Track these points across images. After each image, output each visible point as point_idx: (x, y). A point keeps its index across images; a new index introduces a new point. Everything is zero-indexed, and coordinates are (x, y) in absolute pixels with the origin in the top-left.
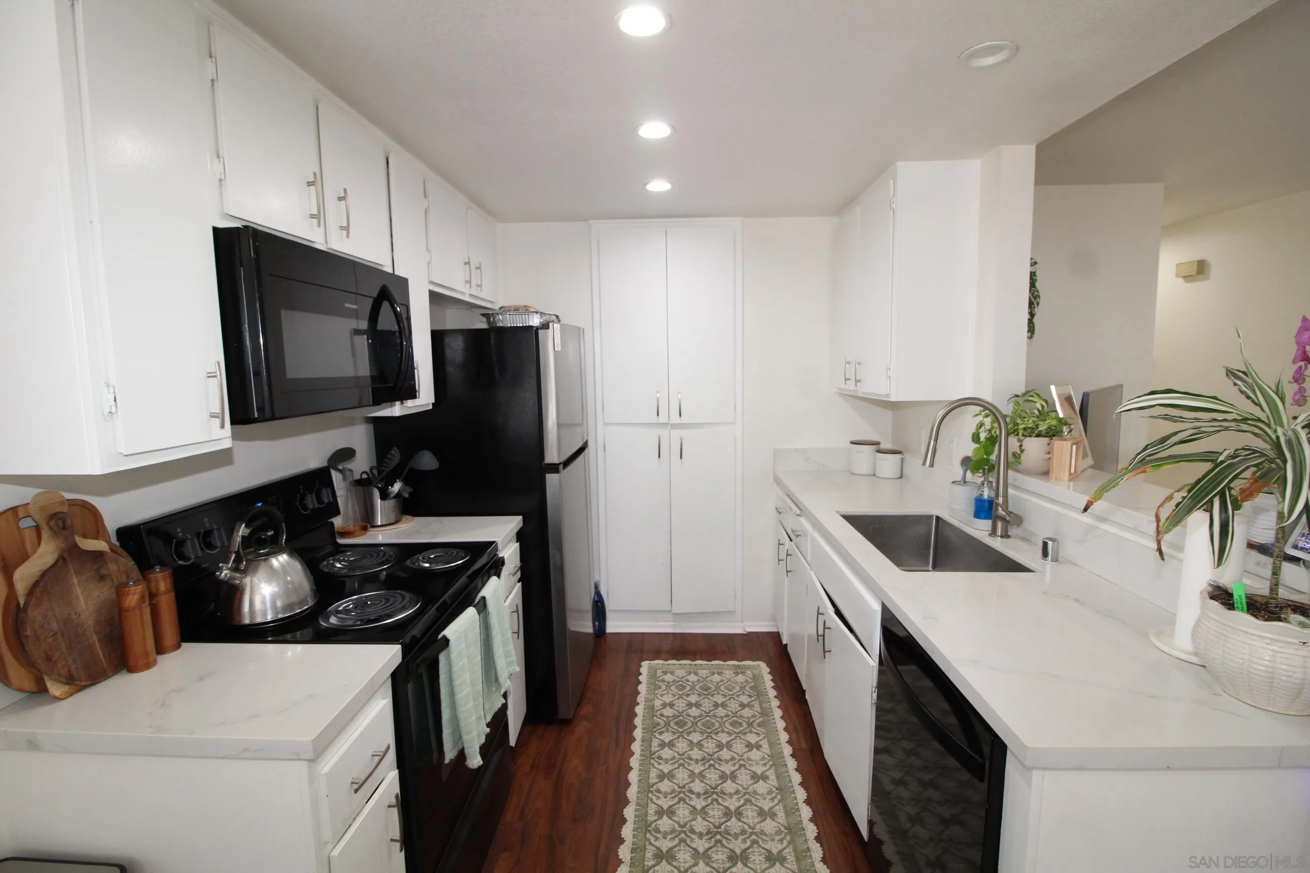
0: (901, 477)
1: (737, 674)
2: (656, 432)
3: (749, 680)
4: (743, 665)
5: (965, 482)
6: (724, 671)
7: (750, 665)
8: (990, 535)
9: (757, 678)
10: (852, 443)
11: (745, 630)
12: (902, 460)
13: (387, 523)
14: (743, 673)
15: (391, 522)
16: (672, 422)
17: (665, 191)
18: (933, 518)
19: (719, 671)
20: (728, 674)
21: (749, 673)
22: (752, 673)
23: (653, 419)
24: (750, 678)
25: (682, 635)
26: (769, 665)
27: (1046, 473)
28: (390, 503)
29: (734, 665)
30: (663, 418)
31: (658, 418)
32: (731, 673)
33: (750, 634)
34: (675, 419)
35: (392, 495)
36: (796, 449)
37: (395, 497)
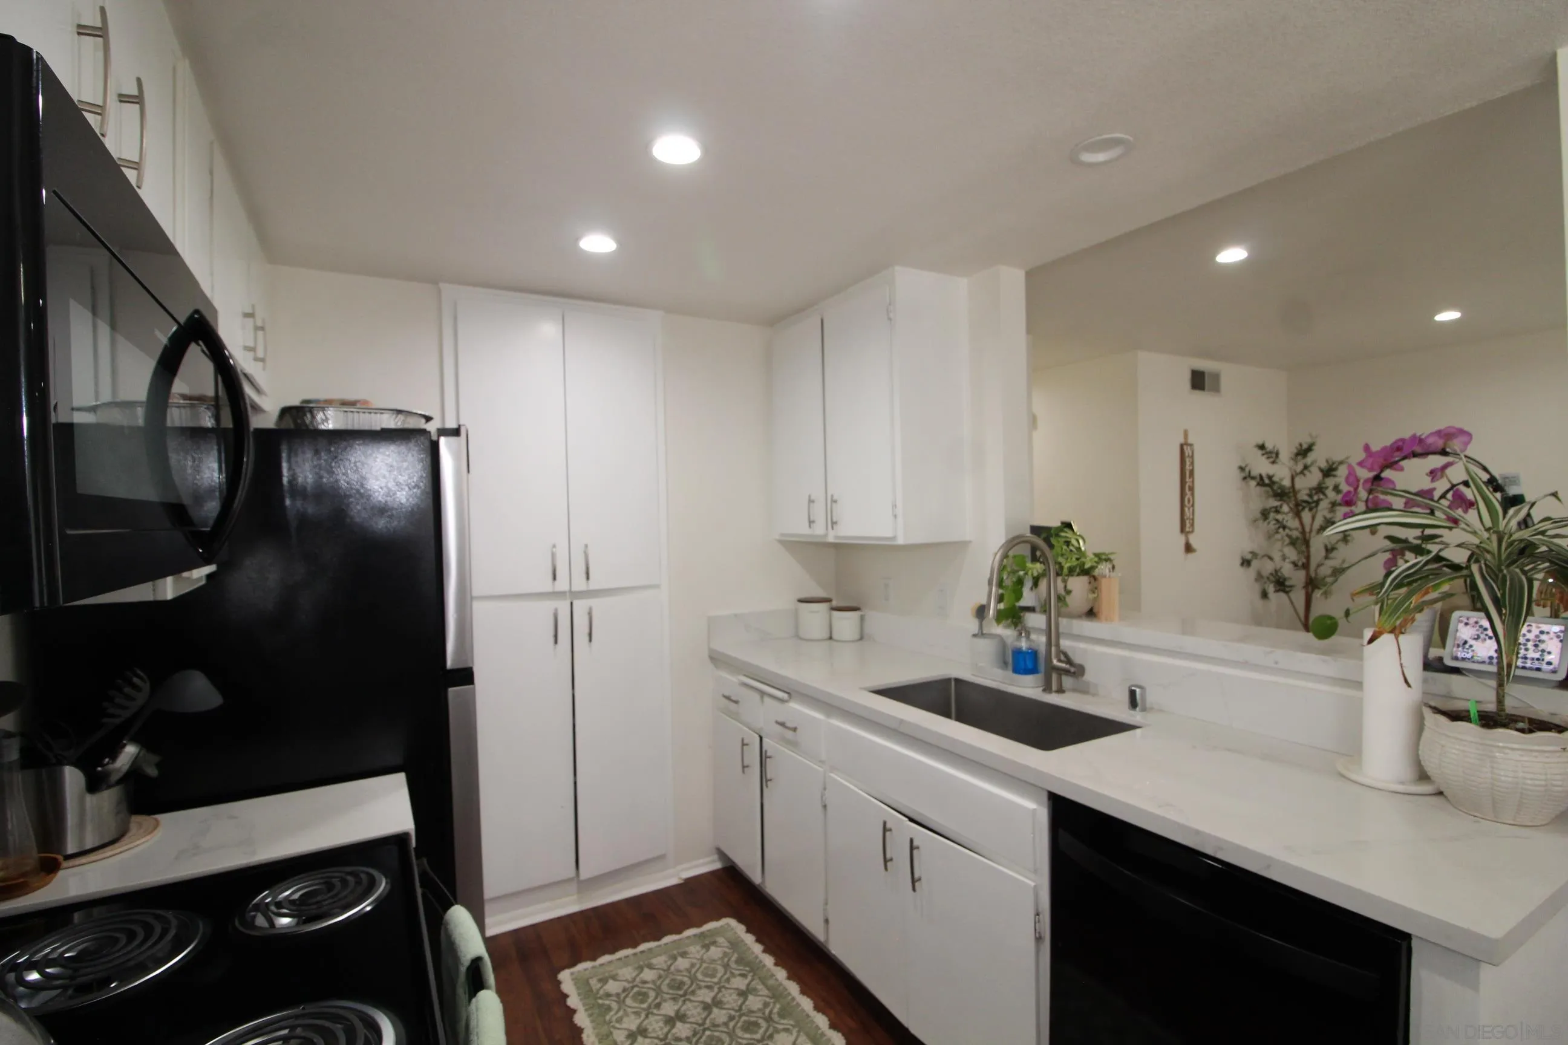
0: (861, 638)
1: (707, 947)
2: (549, 605)
3: (727, 950)
4: (709, 931)
5: (982, 634)
6: (687, 949)
7: (716, 929)
8: (1044, 690)
9: (735, 944)
10: (801, 601)
11: (680, 878)
12: (862, 618)
13: (97, 844)
14: (714, 943)
15: (106, 840)
16: (575, 589)
17: (605, 253)
18: (951, 683)
19: (680, 951)
20: (695, 950)
21: (721, 940)
22: (726, 939)
23: (547, 586)
24: (727, 947)
25: (595, 910)
26: (740, 920)
27: (1091, 614)
28: (107, 799)
29: (695, 935)
30: (562, 585)
31: (553, 585)
32: (698, 948)
33: (689, 881)
34: (579, 584)
35: (114, 778)
36: (736, 615)
37: (119, 782)
